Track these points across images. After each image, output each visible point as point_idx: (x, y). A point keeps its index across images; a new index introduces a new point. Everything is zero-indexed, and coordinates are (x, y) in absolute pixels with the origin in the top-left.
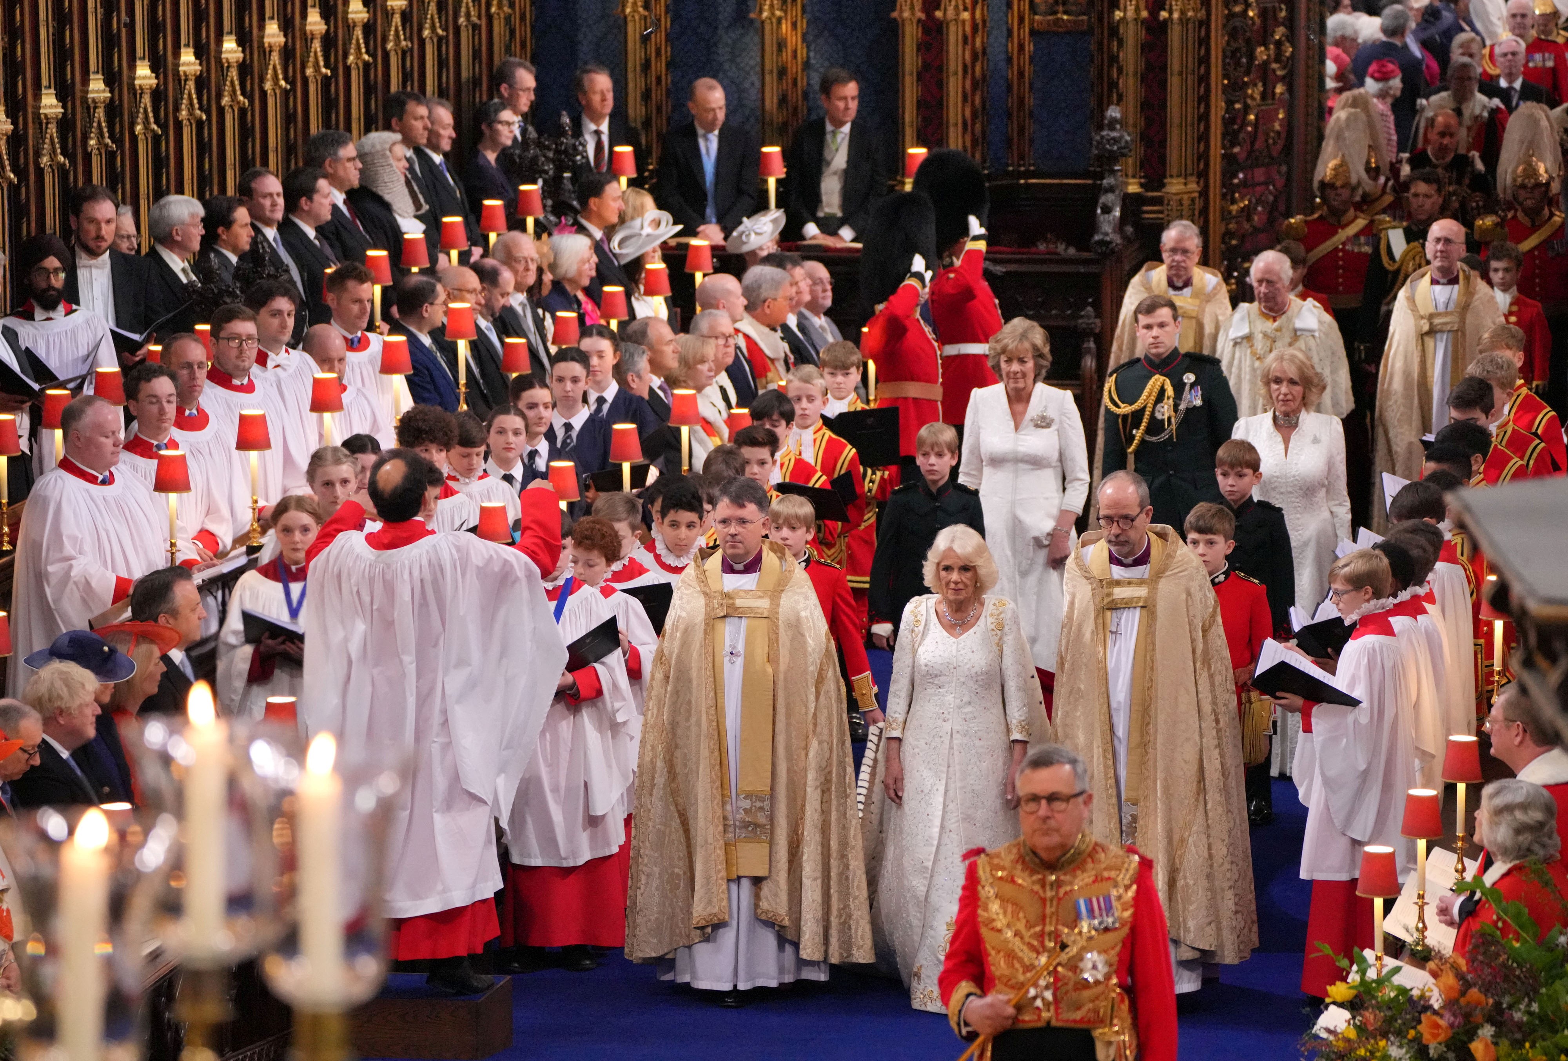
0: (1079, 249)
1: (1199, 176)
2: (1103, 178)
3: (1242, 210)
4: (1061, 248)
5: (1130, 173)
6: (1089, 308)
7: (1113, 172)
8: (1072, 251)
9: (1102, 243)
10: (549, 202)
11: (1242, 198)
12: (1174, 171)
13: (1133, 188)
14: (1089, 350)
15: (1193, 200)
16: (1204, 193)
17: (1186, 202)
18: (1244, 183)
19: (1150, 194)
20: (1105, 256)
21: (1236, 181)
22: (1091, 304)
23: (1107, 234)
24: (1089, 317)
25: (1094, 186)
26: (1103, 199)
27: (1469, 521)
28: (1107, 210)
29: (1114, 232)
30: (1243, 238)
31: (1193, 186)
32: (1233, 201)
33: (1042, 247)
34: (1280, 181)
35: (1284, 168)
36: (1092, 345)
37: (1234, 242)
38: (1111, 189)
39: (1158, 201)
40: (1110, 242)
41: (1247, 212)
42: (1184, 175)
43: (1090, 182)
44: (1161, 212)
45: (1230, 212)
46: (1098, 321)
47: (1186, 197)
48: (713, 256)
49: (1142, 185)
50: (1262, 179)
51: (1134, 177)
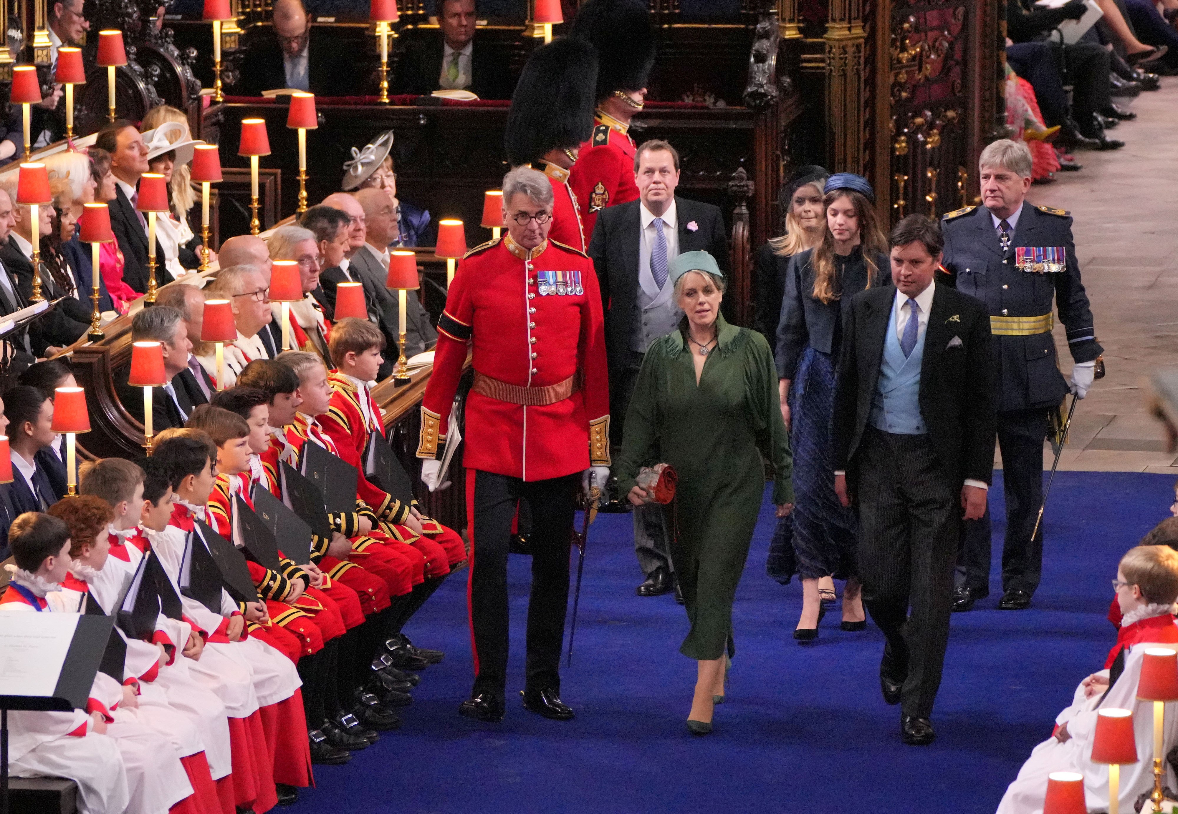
0: (728, 103)
1: (865, 21)
2: (757, 22)
3: (914, 58)
4: (709, 101)
5: (787, 15)
6: (741, 169)
7: (768, 16)
8: (721, 104)
9: (753, 95)
10: (134, 49)
11: (914, 46)
12: (837, 14)
13: (791, 34)
14: (740, 217)
15: (858, 46)
16: (871, 39)
17: (851, 50)
18: (916, 28)
19: (809, 40)
20: (760, 110)
21: (906, 25)
22: (743, 165)
23: (762, 86)
24: (741, 179)
25: (746, 30)
26: (757, 46)
27: (1168, 408)
28: (761, 58)
29: (769, 82)
30: (914, 89)
31: (858, 31)
32: (904, 49)
33: (688, 100)
34: (956, 24)
35: (961, 10)
36: (744, 210)
37: (904, 94)
38: (766, 35)
39: (819, 48)
40: (765, 95)
41: (919, 60)
42: (847, 18)
43: (743, 26)
44: (823, 60)
45: (899, 61)
46: (750, 183)
47: (850, 43)
48: (318, 110)
49: (800, 30)
50: (935, 23)
51: (791, 21)
